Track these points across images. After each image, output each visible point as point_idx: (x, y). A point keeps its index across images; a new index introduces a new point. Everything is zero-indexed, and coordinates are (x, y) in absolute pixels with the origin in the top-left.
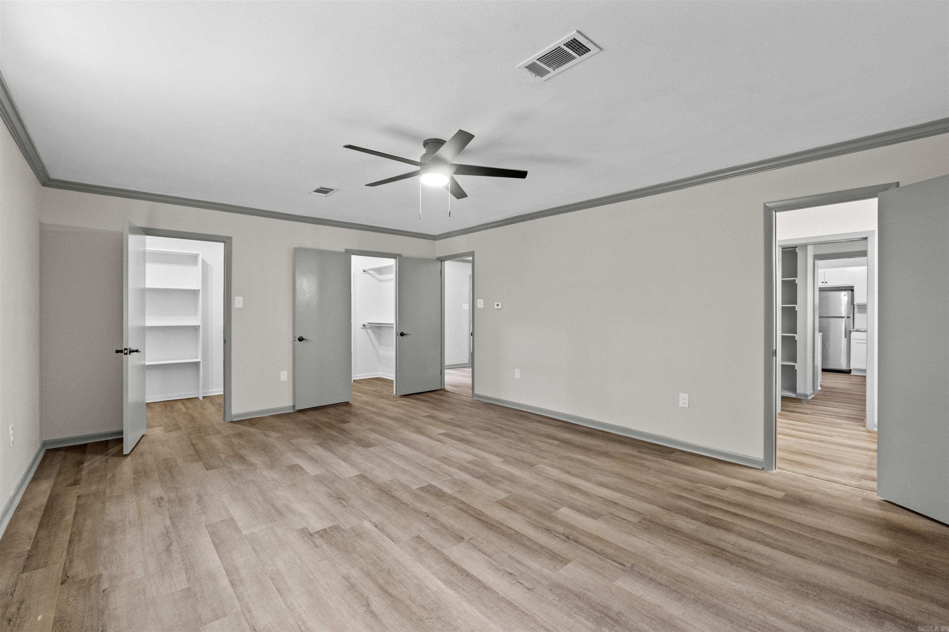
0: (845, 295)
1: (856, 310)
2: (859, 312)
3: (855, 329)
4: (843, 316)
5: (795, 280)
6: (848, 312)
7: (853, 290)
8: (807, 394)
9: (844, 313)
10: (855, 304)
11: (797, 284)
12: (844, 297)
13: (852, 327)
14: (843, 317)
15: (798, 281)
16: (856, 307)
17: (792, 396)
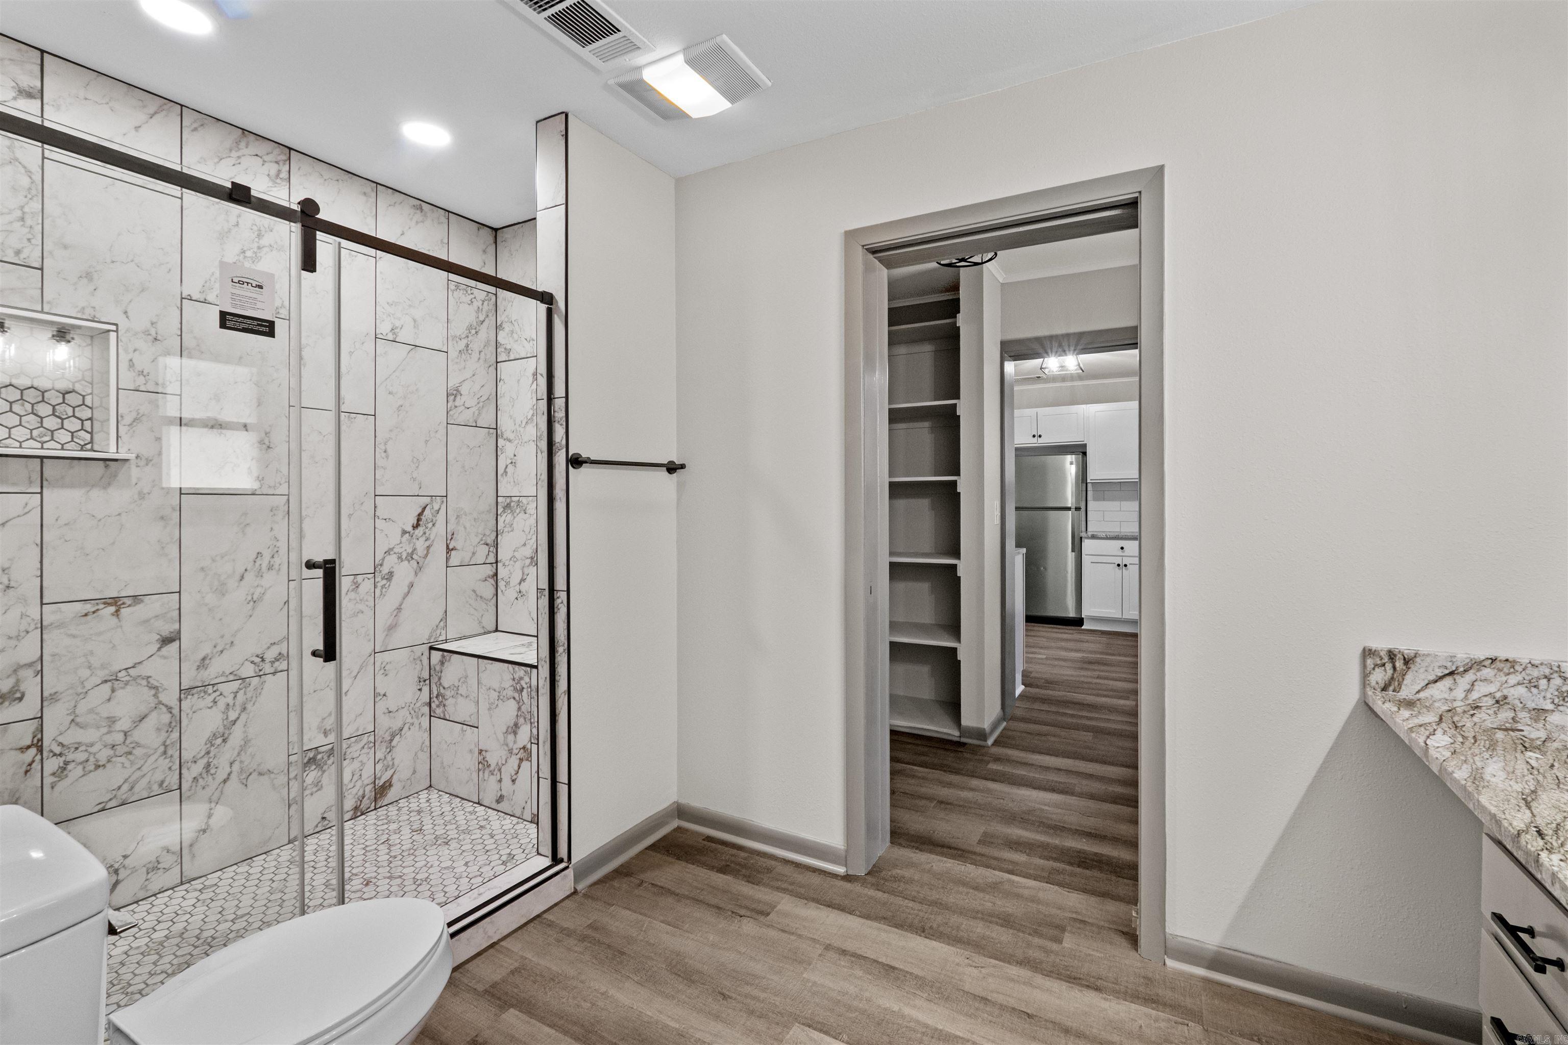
0: (1071, 463)
1: (1090, 494)
2: (1095, 499)
3: (1090, 534)
4: (1070, 505)
5: (956, 404)
6: (1078, 500)
7: (1085, 454)
8: (984, 729)
9: (1070, 501)
10: (1089, 481)
11: (959, 416)
12: (1070, 465)
13: (1084, 529)
14: (1069, 509)
15: (964, 408)
16: (1089, 486)
17: (949, 734)
